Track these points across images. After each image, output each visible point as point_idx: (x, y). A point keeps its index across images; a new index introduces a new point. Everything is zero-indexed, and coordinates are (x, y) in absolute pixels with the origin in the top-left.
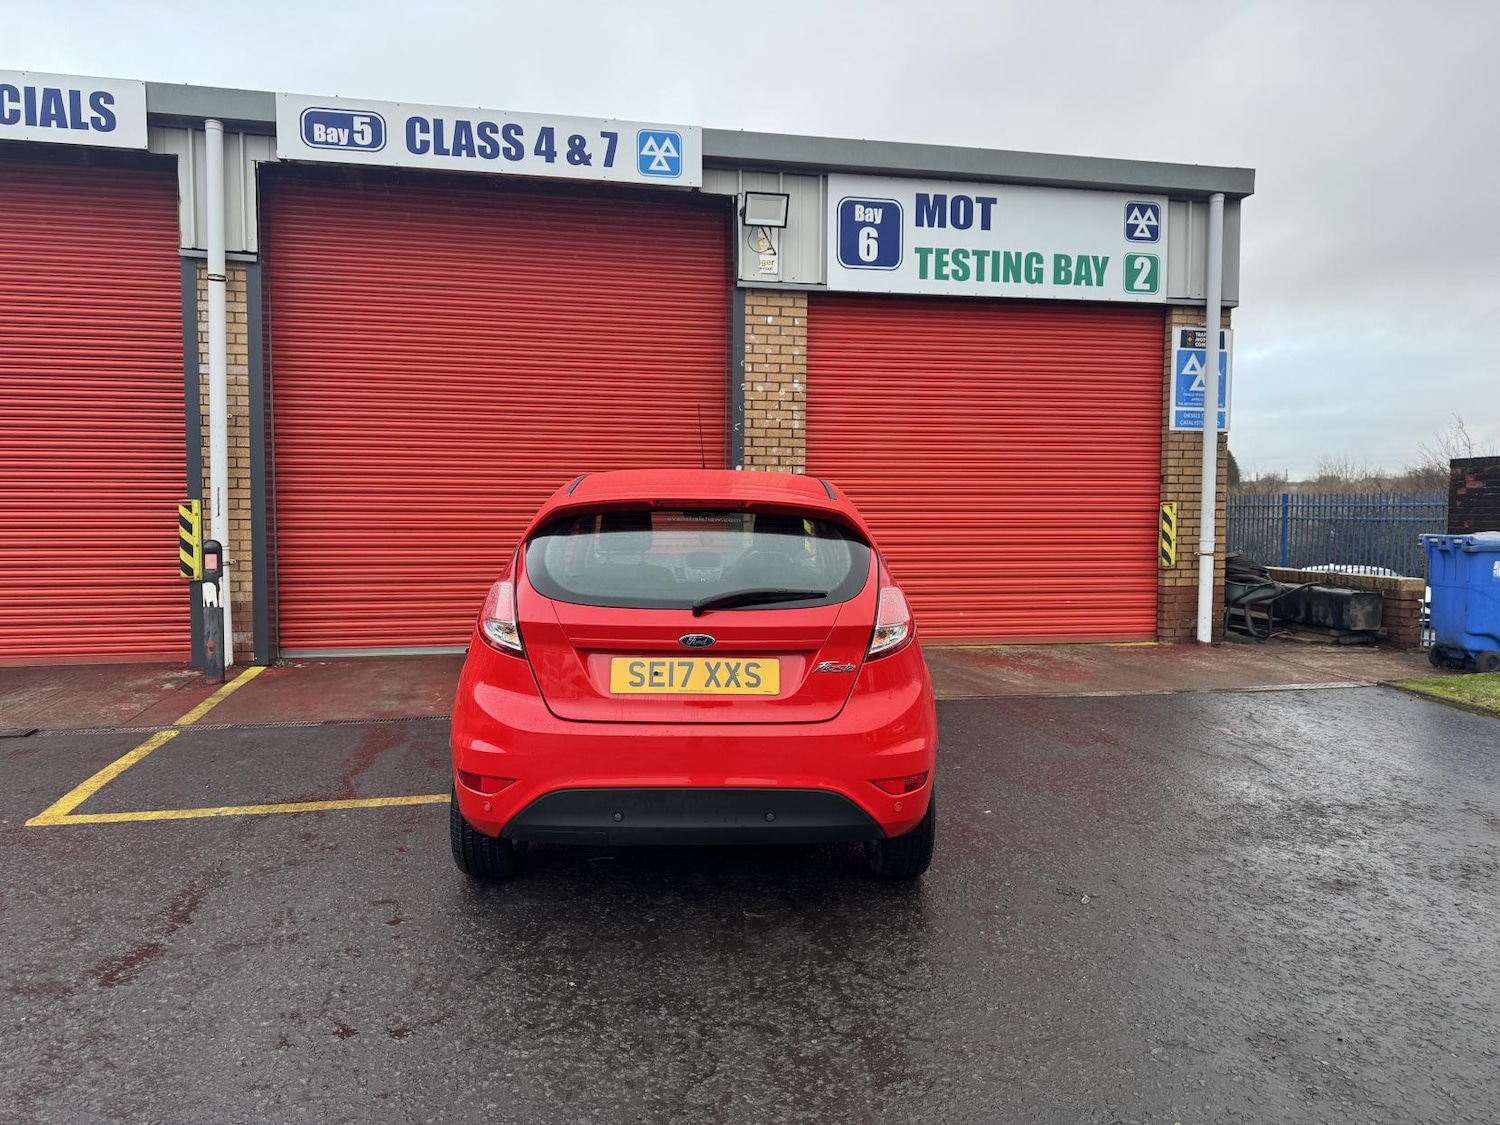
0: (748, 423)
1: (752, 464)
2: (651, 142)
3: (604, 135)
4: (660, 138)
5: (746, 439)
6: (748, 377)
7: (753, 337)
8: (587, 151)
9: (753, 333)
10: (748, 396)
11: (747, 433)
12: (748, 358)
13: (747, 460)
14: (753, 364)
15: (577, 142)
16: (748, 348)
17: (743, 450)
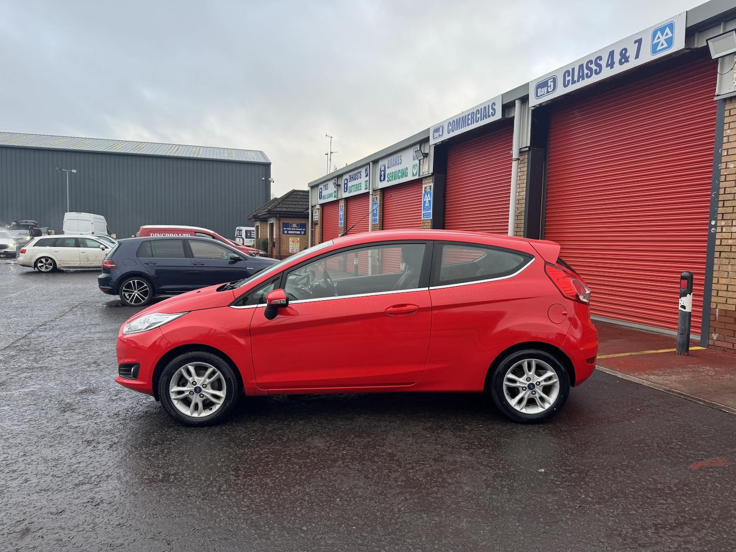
0: (722, 191)
1: (723, 219)
2: (659, 34)
3: (635, 42)
4: (662, 30)
5: (720, 202)
6: (724, 159)
7: (729, 131)
8: (627, 55)
9: (729, 129)
10: (723, 172)
11: (721, 198)
12: (725, 146)
13: (720, 217)
14: (727, 149)
15: (624, 52)
16: (725, 139)
17: (717, 210)
